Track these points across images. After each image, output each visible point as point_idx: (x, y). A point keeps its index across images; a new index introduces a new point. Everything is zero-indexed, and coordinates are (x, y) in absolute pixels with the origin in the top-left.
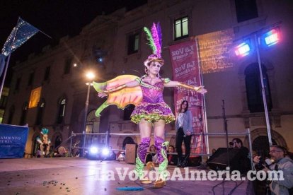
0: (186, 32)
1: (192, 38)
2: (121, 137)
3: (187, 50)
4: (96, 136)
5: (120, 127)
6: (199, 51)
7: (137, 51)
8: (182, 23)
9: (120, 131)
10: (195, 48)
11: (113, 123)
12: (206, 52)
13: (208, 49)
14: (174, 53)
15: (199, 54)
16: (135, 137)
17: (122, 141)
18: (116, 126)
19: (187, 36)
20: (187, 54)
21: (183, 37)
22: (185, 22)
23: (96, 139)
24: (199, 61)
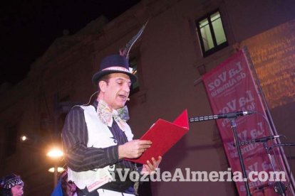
0: (221, 37)
1: (235, 46)
3: (232, 73)
6: (252, 68)
8: (210, 23)
10: (244, 64)
12: (269, 65)
13: (272, 60)
15: (255, 74)
19: (225, 45)
20: (234, 81)
21: (218, 48)
22: (216, 20)
24: (256, 87)
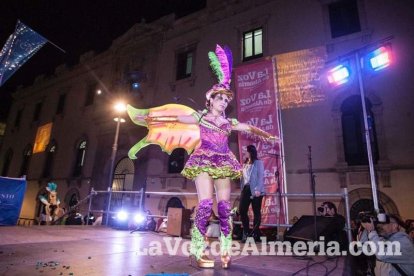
0: (259, 50)
1: (267, 58)
2: (163, 197)
3: (260, 75)
4: (128, 195)
5: (163, 183)
6: (277, 77)
7: (189, 75)
8: (253, 37)
9: (163, 188)
10: (271, 72)
11: (153, 176)
12: (287, 78)
13: (290, 75)
14: (240, 78)
15: (277, 81)
16: (184, 197)
17: (165, 203)
18: (157, 181)
19: (260, 56)
20: (260, 81)
21: (254, 57)
22: (259, 35)
23: (128, 199)
24: (276, 91)
